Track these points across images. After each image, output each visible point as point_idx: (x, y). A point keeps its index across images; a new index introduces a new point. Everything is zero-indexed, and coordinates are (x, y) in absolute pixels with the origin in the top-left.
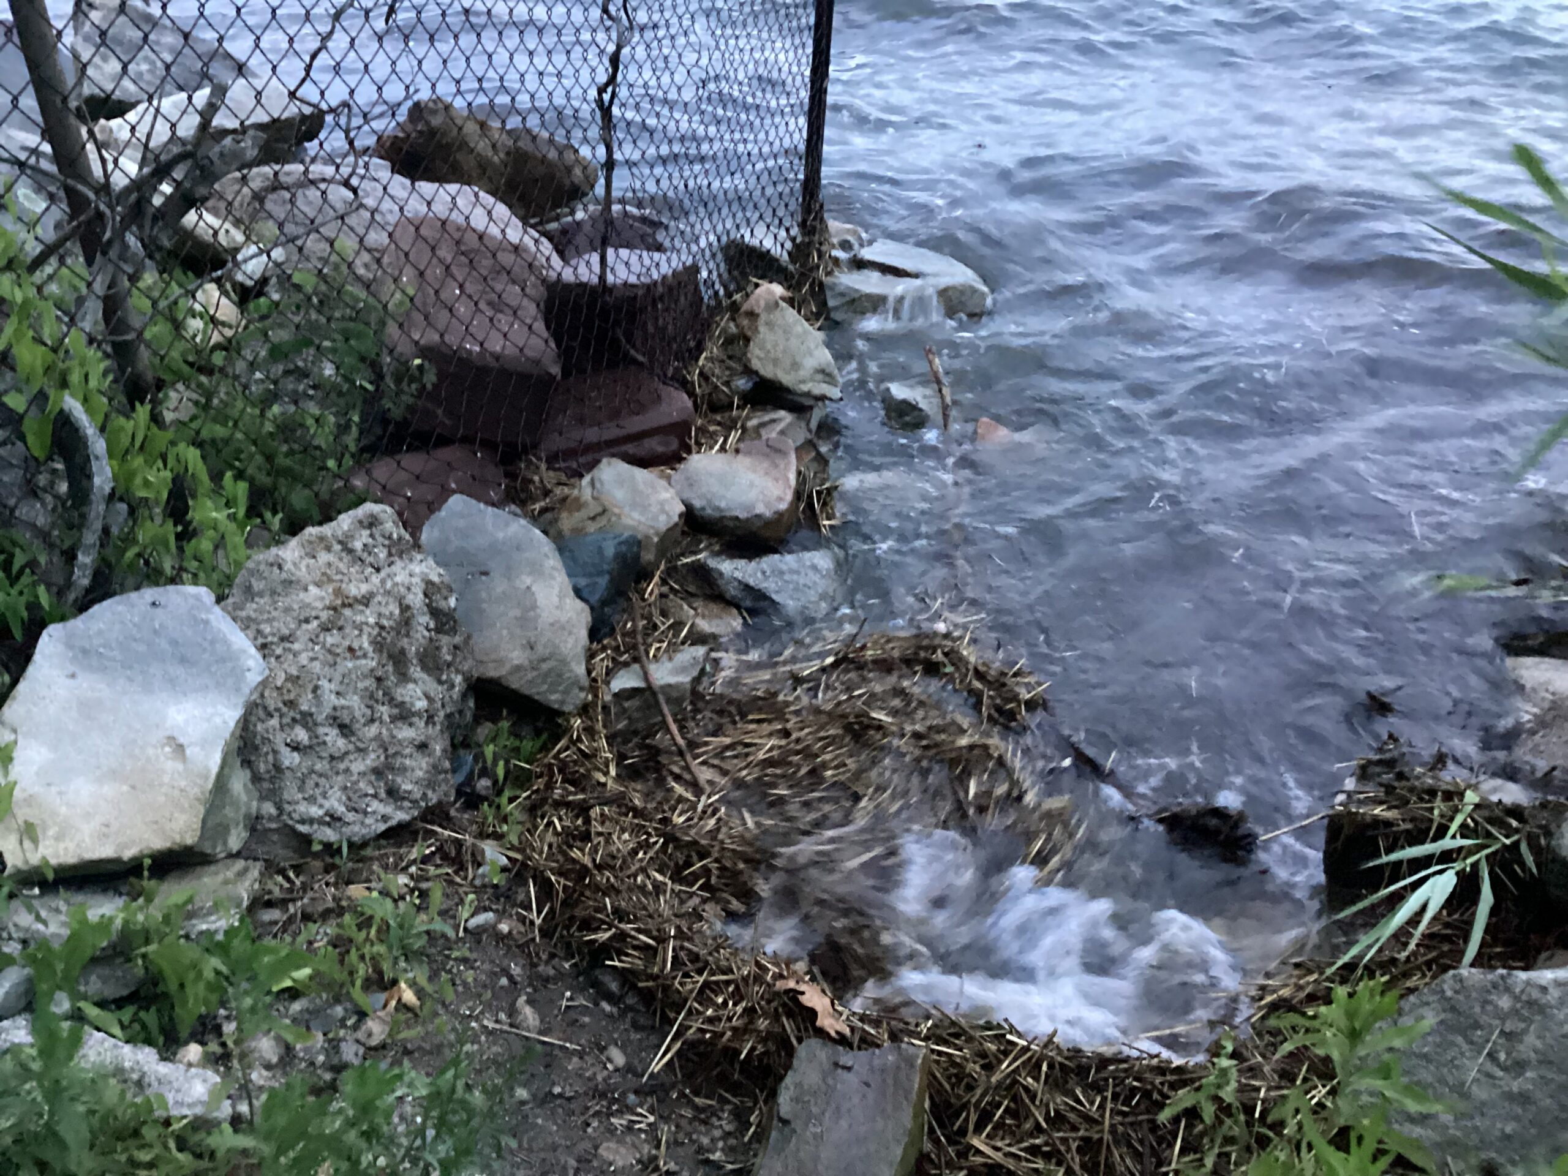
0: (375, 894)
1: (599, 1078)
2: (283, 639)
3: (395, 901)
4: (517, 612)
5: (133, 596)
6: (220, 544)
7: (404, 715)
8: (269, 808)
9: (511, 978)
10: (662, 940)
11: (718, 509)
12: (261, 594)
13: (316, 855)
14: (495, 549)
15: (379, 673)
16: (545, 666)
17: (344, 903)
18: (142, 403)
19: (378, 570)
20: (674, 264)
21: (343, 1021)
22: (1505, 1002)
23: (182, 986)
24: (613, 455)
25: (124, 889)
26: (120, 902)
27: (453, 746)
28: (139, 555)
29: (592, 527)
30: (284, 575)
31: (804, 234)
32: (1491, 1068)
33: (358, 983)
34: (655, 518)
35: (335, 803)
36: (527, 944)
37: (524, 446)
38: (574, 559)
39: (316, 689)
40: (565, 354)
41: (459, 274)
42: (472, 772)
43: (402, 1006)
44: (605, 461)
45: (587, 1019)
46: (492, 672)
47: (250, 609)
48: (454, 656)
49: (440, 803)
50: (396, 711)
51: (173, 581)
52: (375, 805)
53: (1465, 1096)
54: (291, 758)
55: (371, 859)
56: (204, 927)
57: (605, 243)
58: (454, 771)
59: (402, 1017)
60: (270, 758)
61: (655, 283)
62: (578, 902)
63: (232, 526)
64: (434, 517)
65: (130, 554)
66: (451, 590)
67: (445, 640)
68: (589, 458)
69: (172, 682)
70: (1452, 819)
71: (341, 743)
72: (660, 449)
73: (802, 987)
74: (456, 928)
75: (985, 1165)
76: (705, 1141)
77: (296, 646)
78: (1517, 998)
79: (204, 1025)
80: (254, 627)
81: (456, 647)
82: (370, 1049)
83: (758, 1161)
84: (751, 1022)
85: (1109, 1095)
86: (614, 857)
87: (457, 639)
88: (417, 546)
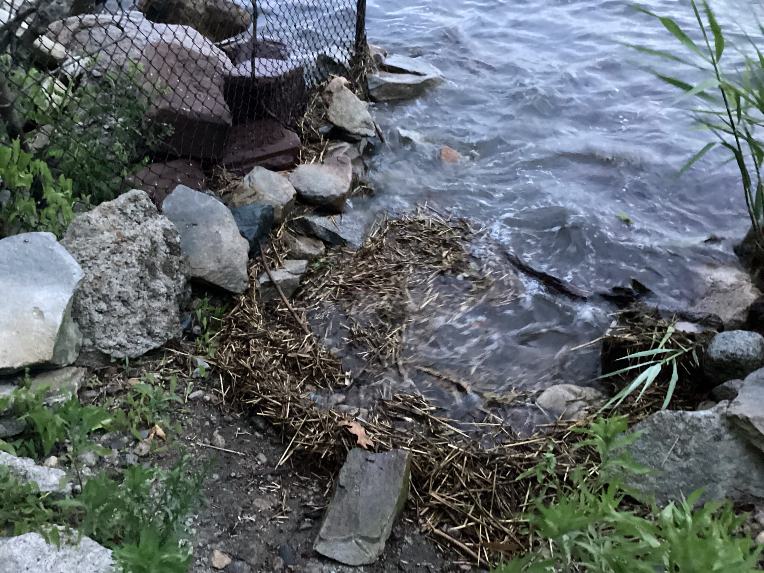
0: (142, 383)
1: (254, 468)
2: (92, 258)
3: (153, 386)
4: (211, 244)
5: (14, 237)
6: (59, 210)
7: (155, 295)
8: (88, 342)
9: (211, 422)
10: (285, 403)
11: (313, 192)
12: (80, 236)
13: (113, 364)
14: (200, 213)
15: (141, 275)
16: (226, 271)
17: (127, 387)
18: (15, 139)
19: (139, 223)
20: (290, 67)
21: (127, 445)
22: (681, 426)
23: (45, 429)
24: (261, 165)
25: (16, 382)
26: (14, 388)
27: (181, 310)
28: (17, 216)
29: (250, 201)
30: (91, 226)
31: (357, 51)
32: (673, 456)
33: (135, 425)
34: (281, 197)
35: (122, 338)
36: (218, 406)
37: (214, 160)
38: (240, 217)
39: (110, 282)
40: (234, 113)
41: (179, 71)
42: (191, 323)
43: (157, 436)
44: (255, 168)
45: (248, 441)
46: (199, 274)
47: (74, 243)
48: (180, 266)
49: (175, 338)
50: (151, 293)
51: (35, 229)
52: (142, 340)
53: (662, 469)
54: (98, 317)
55: (141, 366)
56: (56, 400)
57: (254, 56)
58: (182, 322)
59: (156, 442)
60: (88, 317)
61: (280, 76)
62: (244, 385)
63: (65, 202)
64: (168, 196)
65: (12, 217)
66: (177, 234)
67: (174, 258)
68: (248, 166)
69: (36, 280)
70: (661, 340)
71: (123, 309)
72: (284, 162)
73: (351, 424)
74: (184, 398)
75: (437, 505)
76: (305, 497)
77: (99, 262)
78: (687, 424)
79: (58, 447)
80: (77, 252)
81: (180, 262)
82: (141, 457)
83: (329, 506)
84: (327, 440)
85: (495, 471)
86: (261, 363)
87: (181, 258)
88: (160, 211)
